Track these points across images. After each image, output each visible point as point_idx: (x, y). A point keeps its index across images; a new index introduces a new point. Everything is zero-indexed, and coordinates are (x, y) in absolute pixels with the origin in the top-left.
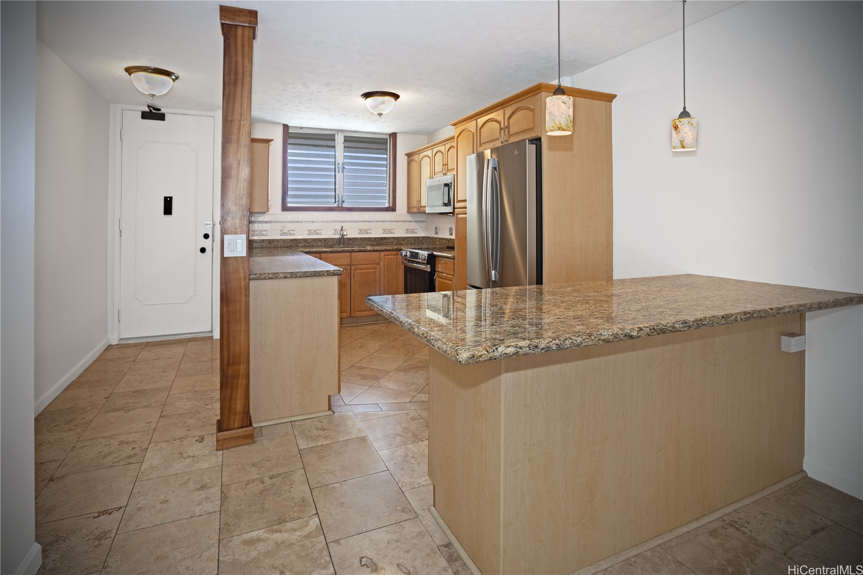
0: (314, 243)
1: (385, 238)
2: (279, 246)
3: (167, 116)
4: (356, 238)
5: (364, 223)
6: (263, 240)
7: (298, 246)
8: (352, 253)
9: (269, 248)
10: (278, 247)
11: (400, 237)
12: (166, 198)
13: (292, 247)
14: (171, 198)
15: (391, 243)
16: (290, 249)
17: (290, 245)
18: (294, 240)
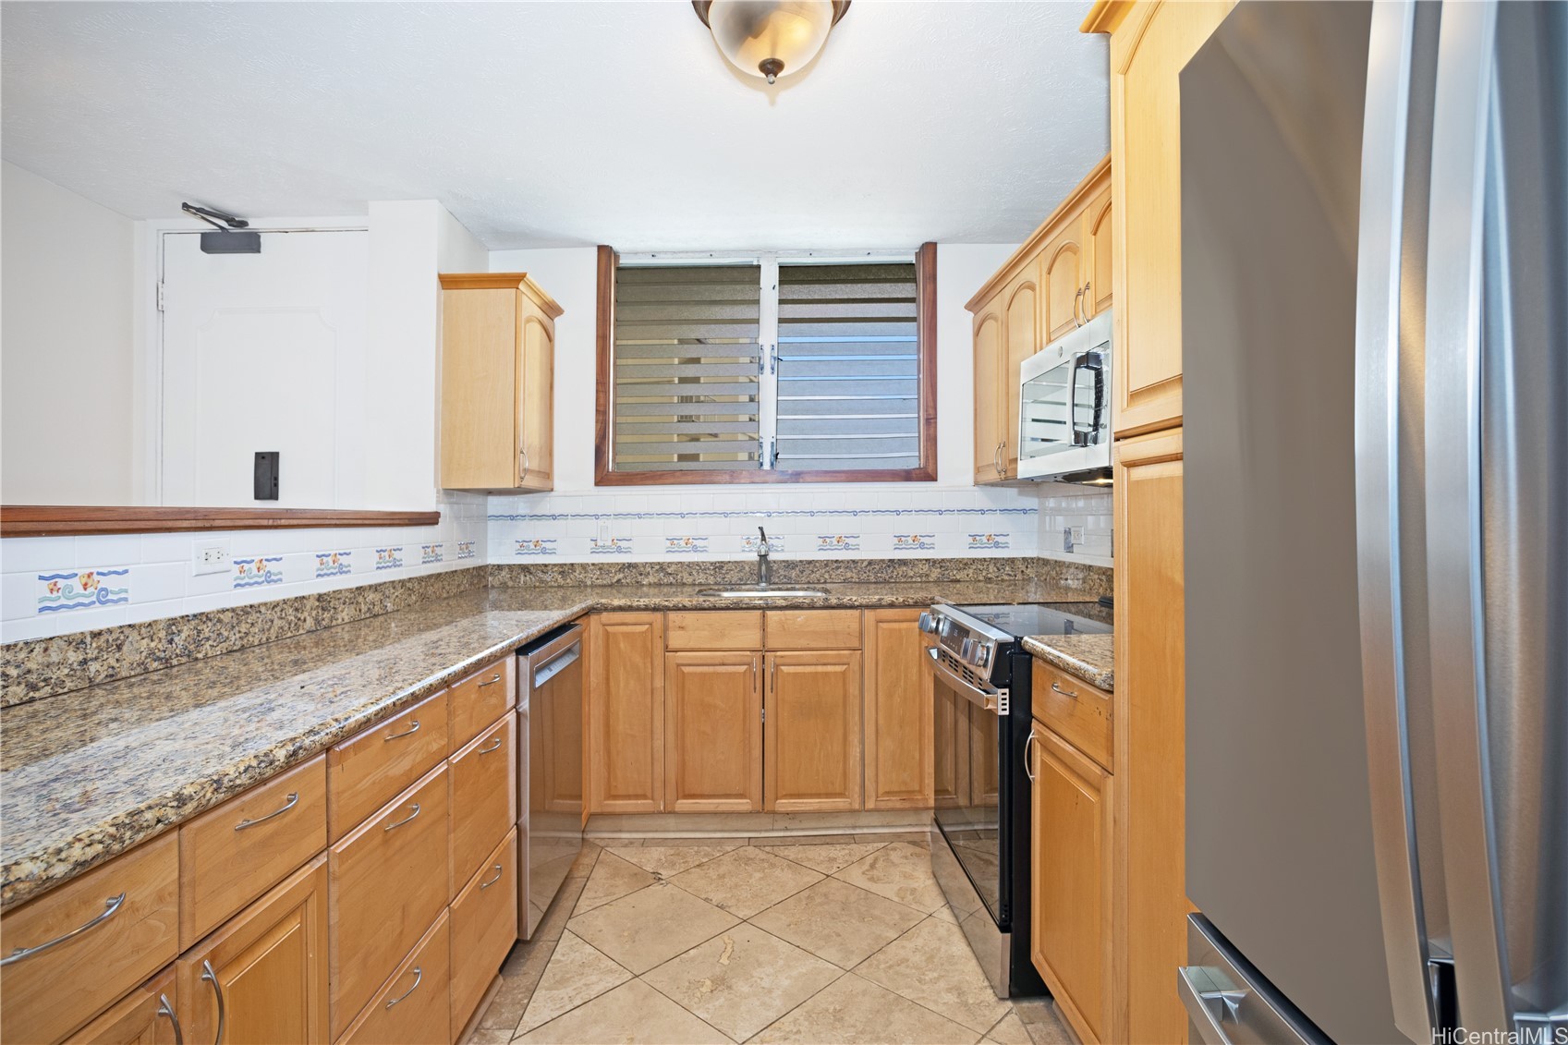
0: (685, 575)
1: (903, 562)
2: (589, 583)
3: (264, 239)
4: (810, 562)
5: (836, 518)
6: (546, 566)
7: (641, 585)
8: (769, 613)
9: (559, 587)
10: (586, 586)
11: (951, 560)
12: (260, 457)
13: (622, 585)
14: (274, 457)
15: (921, 576)
16: (619, 592)
17: (619, 581)
18: (630, 565)
